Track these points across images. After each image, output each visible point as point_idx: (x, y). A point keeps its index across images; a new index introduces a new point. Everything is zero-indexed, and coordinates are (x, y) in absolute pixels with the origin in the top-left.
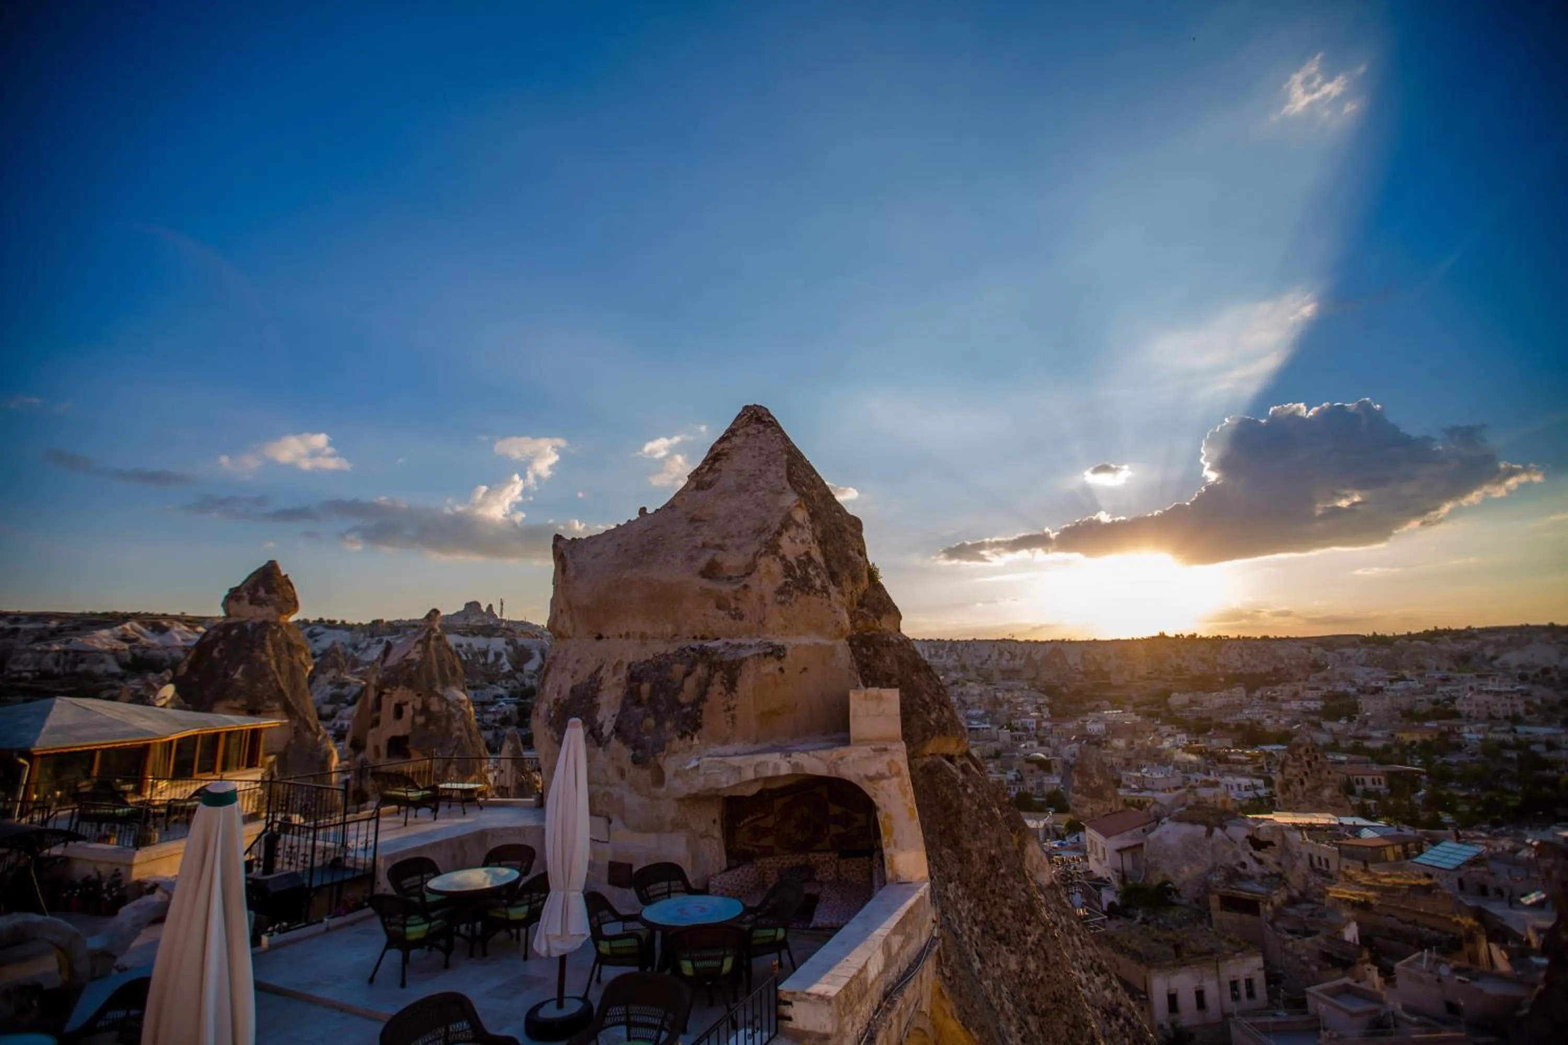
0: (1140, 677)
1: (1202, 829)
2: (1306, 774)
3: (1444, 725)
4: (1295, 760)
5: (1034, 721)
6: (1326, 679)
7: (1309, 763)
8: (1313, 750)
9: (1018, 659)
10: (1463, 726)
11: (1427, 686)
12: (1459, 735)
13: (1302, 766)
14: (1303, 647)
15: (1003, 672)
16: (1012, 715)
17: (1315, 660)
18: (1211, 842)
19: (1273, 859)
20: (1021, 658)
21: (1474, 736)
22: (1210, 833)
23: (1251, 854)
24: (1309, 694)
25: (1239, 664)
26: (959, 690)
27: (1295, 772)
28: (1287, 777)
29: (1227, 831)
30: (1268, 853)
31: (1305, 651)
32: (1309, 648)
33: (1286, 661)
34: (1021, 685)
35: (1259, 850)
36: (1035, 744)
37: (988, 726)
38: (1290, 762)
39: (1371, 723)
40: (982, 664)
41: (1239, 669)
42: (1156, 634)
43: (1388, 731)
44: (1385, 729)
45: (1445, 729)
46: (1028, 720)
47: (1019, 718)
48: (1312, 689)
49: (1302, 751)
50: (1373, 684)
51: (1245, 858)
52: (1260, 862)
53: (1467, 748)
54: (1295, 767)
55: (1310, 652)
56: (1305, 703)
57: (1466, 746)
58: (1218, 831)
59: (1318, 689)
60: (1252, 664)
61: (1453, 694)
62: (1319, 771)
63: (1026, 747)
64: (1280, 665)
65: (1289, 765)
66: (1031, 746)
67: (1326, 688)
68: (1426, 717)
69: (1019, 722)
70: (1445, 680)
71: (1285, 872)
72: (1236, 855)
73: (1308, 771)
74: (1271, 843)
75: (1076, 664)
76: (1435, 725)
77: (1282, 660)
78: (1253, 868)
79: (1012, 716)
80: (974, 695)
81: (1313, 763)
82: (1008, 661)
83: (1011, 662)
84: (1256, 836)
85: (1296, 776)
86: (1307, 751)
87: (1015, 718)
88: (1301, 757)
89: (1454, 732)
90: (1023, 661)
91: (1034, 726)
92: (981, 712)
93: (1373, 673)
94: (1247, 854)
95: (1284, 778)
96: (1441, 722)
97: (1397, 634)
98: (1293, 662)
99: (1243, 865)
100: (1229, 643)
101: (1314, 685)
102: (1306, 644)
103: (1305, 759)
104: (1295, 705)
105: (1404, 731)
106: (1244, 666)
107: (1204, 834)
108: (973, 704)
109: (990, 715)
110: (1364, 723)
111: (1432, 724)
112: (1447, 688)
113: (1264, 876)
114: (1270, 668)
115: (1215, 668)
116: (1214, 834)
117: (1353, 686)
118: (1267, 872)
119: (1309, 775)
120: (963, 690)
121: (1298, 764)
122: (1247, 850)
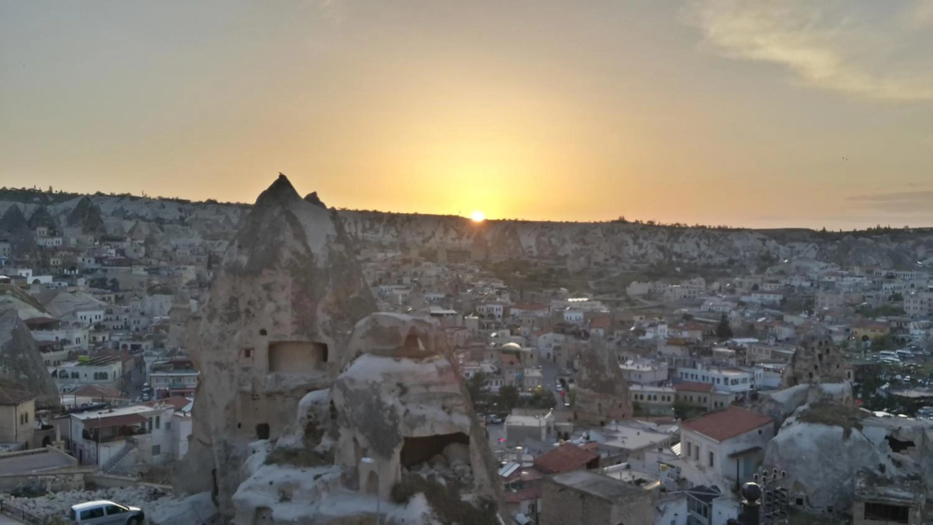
0: (596, 264)
1: (839, 430)
2: (816, 367)
3: (894, 321)
4: (807, 354)
5: (501, 307)
6: (782, 273)
7: (820, 356)
8: (826, 342)
9: (465, 238)
10: (910, 322)
11: (874, 282)
12: (907, 331)
13: (814, 359)
14: (758, 239)
15: (449, 252)
16: (476, 299)
17: (768, 252)
18: (848, 444)
19: (912, 461)
20: (468, 237)
21: (917, 332)
22: (847, 433)
23: (889, 456)
24: (768, 287)
25: (695, 254)
26: (413, 270)
27: (805, 365)
28: (797, 370)
29: (865, 430)
30: (908, 454)
31: (760, 243)
32: (764, 240)
33: (742, 253)
34: (470, 267)
35: (898, 451)
36: (507, 332)
37: (452, 311)
38: (802, 356)
39: (828, 318)
40: (423, 242)
41: (695, 259)
42: (616, 218)
43: (843, 326)
44: (842, 324)
45: (894, 325)
46: (495, 307)
47: (485, 304)
48: (771, 282)
49: (816, 344)
50: (826, 279)
51: (884, 460)
52: (898, 464)
53: (911, 343)
54: (806, 361)
55: (764, 244)
56: (765, 296)
57: (910, 340)
58: (855, 432)
59: (776, 282)
60: (707, 255)
61: (897, 292)
62: (829, 364)
63: (497, 336)
64: (735, 257)
65: (801, 359)
66: (503, 335)
67: (784, 282)
68: (877, 312)
69: (485, 308)
70: (890, 278)
71: (923, 474)
72: (874, 458)
73: (819, 365)
74: (911, 444)
75: (530, 247)
76: (885, 321)
77: (737, 251)
78: (892, 470)
79: (477, 301)
80: (430, 277)
81: (825, 357)
82: (454, 240)
83: (457, 241)
84: (895, 436)
85: (806, 370)
86: (821, 343)
87: (480, 304)
88: (813, 349)
89: (901, 327)
90: (471, 241)
91: (501, 313)
92: (442, 296)
93: (826, 267)
94: (885, 456)
95: (793, 372)
96: (890, 318)
97: (843, 230)
98: (748, 254)
99: (882, 468)
100: (687, 232)
101: (773, 278)
102: (763, 236)
103: (818, 352)
104: (755, 298)
105: (857, 326)
106: (699, 256)
107: (841, 436)
108: (429, 286)
109: (452, 299)
110: (822, 316)
111: (882, 320)
112: (892, 285)
113: (902, 480)
114: (724, 260)
115: (671, 258)
116: (852, 436)
117: (807, 281)
118: (904, 475)
119: (819, 368)
120: (418, 270)
121: (809, 357)
122: (885, 452)
